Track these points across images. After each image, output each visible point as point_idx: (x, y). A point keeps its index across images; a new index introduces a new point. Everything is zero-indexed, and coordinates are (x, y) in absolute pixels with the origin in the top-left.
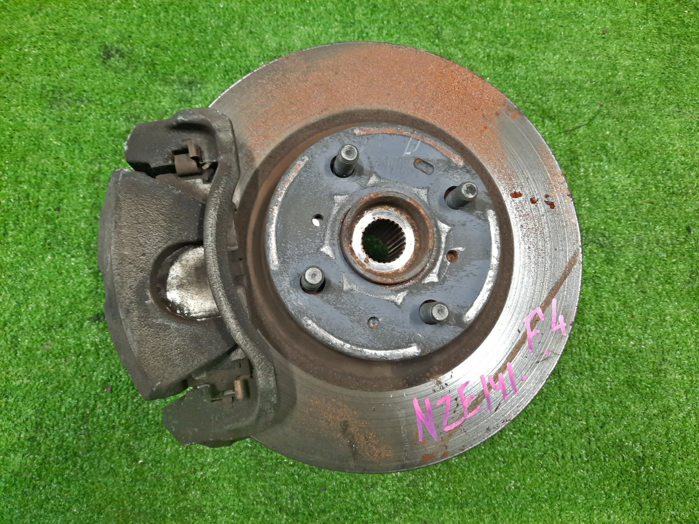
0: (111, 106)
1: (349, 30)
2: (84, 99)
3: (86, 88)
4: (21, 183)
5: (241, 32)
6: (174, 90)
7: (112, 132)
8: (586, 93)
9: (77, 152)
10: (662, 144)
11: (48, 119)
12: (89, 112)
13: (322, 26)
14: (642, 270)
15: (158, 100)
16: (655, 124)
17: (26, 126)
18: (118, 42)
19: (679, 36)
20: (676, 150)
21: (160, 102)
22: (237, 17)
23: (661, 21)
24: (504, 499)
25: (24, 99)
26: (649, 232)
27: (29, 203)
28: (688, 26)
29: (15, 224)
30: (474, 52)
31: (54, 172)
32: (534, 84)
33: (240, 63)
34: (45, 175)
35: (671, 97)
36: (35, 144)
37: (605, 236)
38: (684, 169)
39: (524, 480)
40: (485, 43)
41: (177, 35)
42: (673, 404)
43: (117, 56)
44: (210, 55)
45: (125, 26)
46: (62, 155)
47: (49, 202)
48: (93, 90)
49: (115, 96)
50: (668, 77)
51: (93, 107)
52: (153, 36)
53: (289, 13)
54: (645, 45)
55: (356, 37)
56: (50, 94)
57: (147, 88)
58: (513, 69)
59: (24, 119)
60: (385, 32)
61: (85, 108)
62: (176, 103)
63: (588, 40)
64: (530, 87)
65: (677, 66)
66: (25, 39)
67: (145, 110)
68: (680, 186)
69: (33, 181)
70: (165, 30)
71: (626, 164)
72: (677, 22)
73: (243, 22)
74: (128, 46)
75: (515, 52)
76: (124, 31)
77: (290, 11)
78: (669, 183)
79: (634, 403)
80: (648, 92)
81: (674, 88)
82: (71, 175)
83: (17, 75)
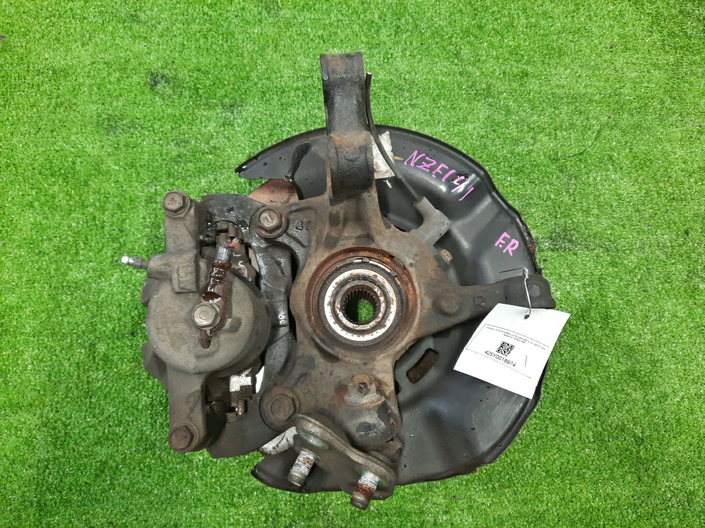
0: (162, 132)
1: (375, 51)
2: (137, 126)
3: (138, 116)
4: (87, 207)
5: (274, 55)
6: (217, 114)
7: (164, 157)
8: (595, 105)
9: (134, 175)
10: (664, 153)
11: (106, 146)
12: (142, 138)
13: (349, 47)
14: (644, 271)
15: (203, 125)
16: (658, 133)
17: (86, 152)
18: (162, 68)
19: (682, 48)
20: (677, 159)
21: (206, 126)
22: (271, 42)
23: (665, 32)
24: (523, 476)
25: (83, 127)
26: (651, 236)
27: (96, 225)
28: (690, 38)
29: (85, 244)
30: (491, 70)
31: (115, 194)
32: (548, 98)
33: (275, 84)
34: (108, 198)
35: (674, 107)
36: (96, 170)
37: (611, 241)
38: (684, 176)
39: (539, 459)
40: (501, 61)
41: (217, 59)
42: (669, 391)
43: (163, 82)
44: (248, 77)
45: (168, 52)
46: (121, 179)
47: (113, 223)
48: (145, 117)
49: (165, 122)
50: (672, 87)
51: (147, 133)
52: (195, 61)
53: (319, 36)
54: (650, 57)
55: (382, 58)
56: (106, 122)
57: (193, 113)
58: (528, 85)
59: (84, 145)
60: (408, 53)
61: (139, 135)
62: (220, 127)
63: (597, 54)
64: (544, 101)
65: (680, 77)
66: (79, 70)
67: (193, 135)
68: (680, 192)
69: (98, 204)
70: (205, 55)
71: (630, 172)
72: (681, 34)
73: (276, 46)
74: (173, 71)
75: (529, 69)
76: (167, 57)
77: (320, 34)
78: (670, 190)
79: (635, 390)
80: (654, 102)
81: (678, 98)
82: (130, 197)
83: (75, 104)
